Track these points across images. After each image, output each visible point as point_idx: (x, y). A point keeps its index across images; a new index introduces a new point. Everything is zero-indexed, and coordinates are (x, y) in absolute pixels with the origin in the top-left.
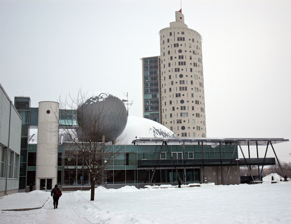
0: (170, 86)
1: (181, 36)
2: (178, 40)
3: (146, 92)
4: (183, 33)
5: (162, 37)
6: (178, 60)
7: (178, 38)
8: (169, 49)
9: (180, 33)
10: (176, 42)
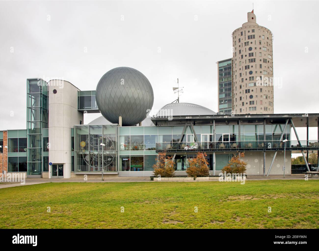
0: (241, 83)
1: (251, 34)
2: (249, 38)
3: (220, 91)
4: (253, 31)
5: (234, 38)
6: (248, 58)
7: (248, 36)
8: (240, 48)
9: (251, 31)
10: (247, 40)
